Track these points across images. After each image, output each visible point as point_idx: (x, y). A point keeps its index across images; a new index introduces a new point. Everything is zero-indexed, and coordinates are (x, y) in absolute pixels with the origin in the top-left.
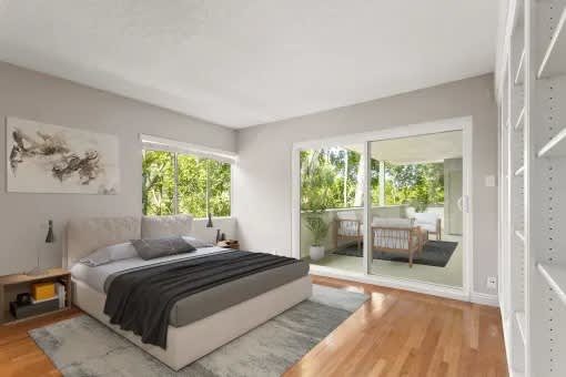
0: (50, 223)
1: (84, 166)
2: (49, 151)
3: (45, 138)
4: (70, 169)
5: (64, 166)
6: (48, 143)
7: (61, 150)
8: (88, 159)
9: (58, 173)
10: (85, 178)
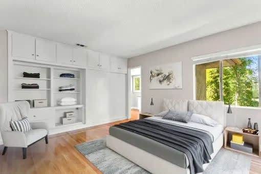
0: (152, 99)
1: (168, 78)
2: (158, 75)
3: (157, 70)
4: (164, 80)
5: (162, 79)
6: (158, 72)
7: (161, 74)
8: (169, 75)
9: (160, 82)
10: (168, 83)
